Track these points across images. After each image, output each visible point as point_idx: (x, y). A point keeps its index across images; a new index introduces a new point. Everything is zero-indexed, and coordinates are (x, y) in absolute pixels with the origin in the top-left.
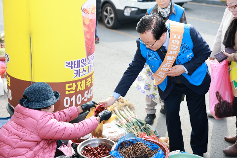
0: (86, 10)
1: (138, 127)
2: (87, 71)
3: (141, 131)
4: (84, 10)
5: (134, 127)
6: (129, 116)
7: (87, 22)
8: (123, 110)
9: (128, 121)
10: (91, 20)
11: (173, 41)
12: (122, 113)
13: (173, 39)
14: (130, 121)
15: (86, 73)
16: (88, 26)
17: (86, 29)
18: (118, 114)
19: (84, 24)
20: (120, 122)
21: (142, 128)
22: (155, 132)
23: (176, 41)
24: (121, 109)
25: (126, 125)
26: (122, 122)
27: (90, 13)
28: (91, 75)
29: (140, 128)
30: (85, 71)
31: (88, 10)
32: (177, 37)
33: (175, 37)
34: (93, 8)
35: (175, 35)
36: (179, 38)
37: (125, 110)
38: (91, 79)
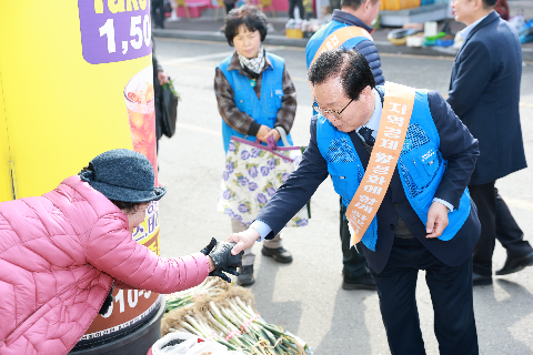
0: (133, 95)
1: (269, 343)
2: (146, 231)
3: (276, 349)
4: (130, 97)
5: (258, 344)
6: (245, 319)
7: (139, 122)
8: (230, 308)
9: (242, 330)
10: (146, 116)
11: (389, 117)
12: (227, 312)
13: (389, 113)
14: (248, 330)
15: (143, 234)
16: (142, 131)
17: (138, 138)
18: (220, 316)
19: (133, 126)
20: (226, 335)
21: (277, 343)
22: (305, 348)
23: (396, 118)
24: (224, 306)
25: (241, 339)
26: (232, 334)
27: (143, 101)
28: (155, 238)
29: (272, 344)
30: (142, 230)
31: (138, 94)
32: (399, 108)
33: (394, 109)
34: (148, 91)
35: (395, 105)
36: (404, 113)
37: (232, 306)
38: (156, 245)
